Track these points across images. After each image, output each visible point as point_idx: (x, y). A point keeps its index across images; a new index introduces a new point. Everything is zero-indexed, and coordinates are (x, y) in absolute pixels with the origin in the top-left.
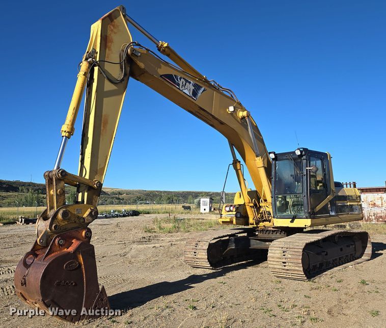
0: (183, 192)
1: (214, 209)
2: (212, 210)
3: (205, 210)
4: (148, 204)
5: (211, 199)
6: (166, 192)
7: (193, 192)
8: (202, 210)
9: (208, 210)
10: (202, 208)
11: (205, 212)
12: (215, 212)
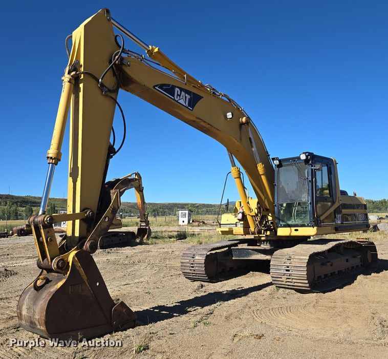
0: (169, 204)
1: (193, 221)
2: (191, 222)
3: (183, 222)
4: (133, 216)
5: (190, 211)
6: (151, 204)
7: (179, 204)
8: (180, 223)
9: (186, 222)
10: (181, 220)
11: (184, 224)
12: (194, 224)
